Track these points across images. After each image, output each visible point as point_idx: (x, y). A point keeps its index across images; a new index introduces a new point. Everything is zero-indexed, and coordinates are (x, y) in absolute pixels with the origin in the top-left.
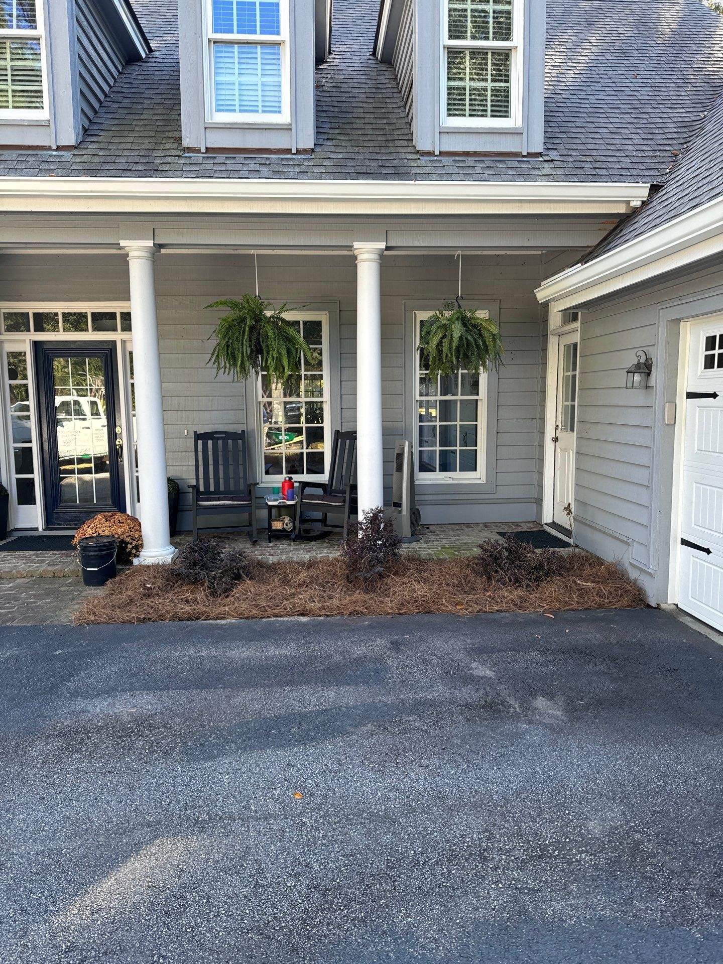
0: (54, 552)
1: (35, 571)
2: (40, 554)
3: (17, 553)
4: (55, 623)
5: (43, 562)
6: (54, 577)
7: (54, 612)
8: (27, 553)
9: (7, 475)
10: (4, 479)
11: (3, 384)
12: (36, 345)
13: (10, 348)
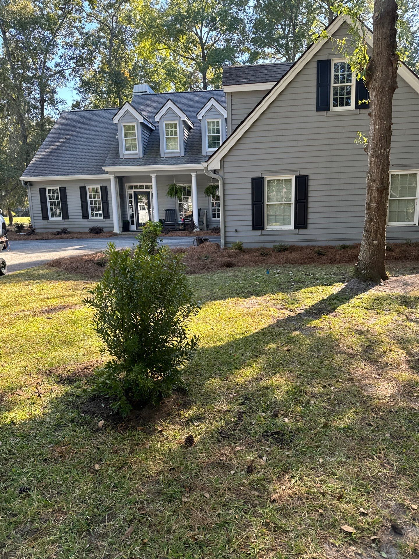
9: (129, 219)
10: (128, 220)
11: (128, 200)
12: (134, 192)
13: (129, 193)
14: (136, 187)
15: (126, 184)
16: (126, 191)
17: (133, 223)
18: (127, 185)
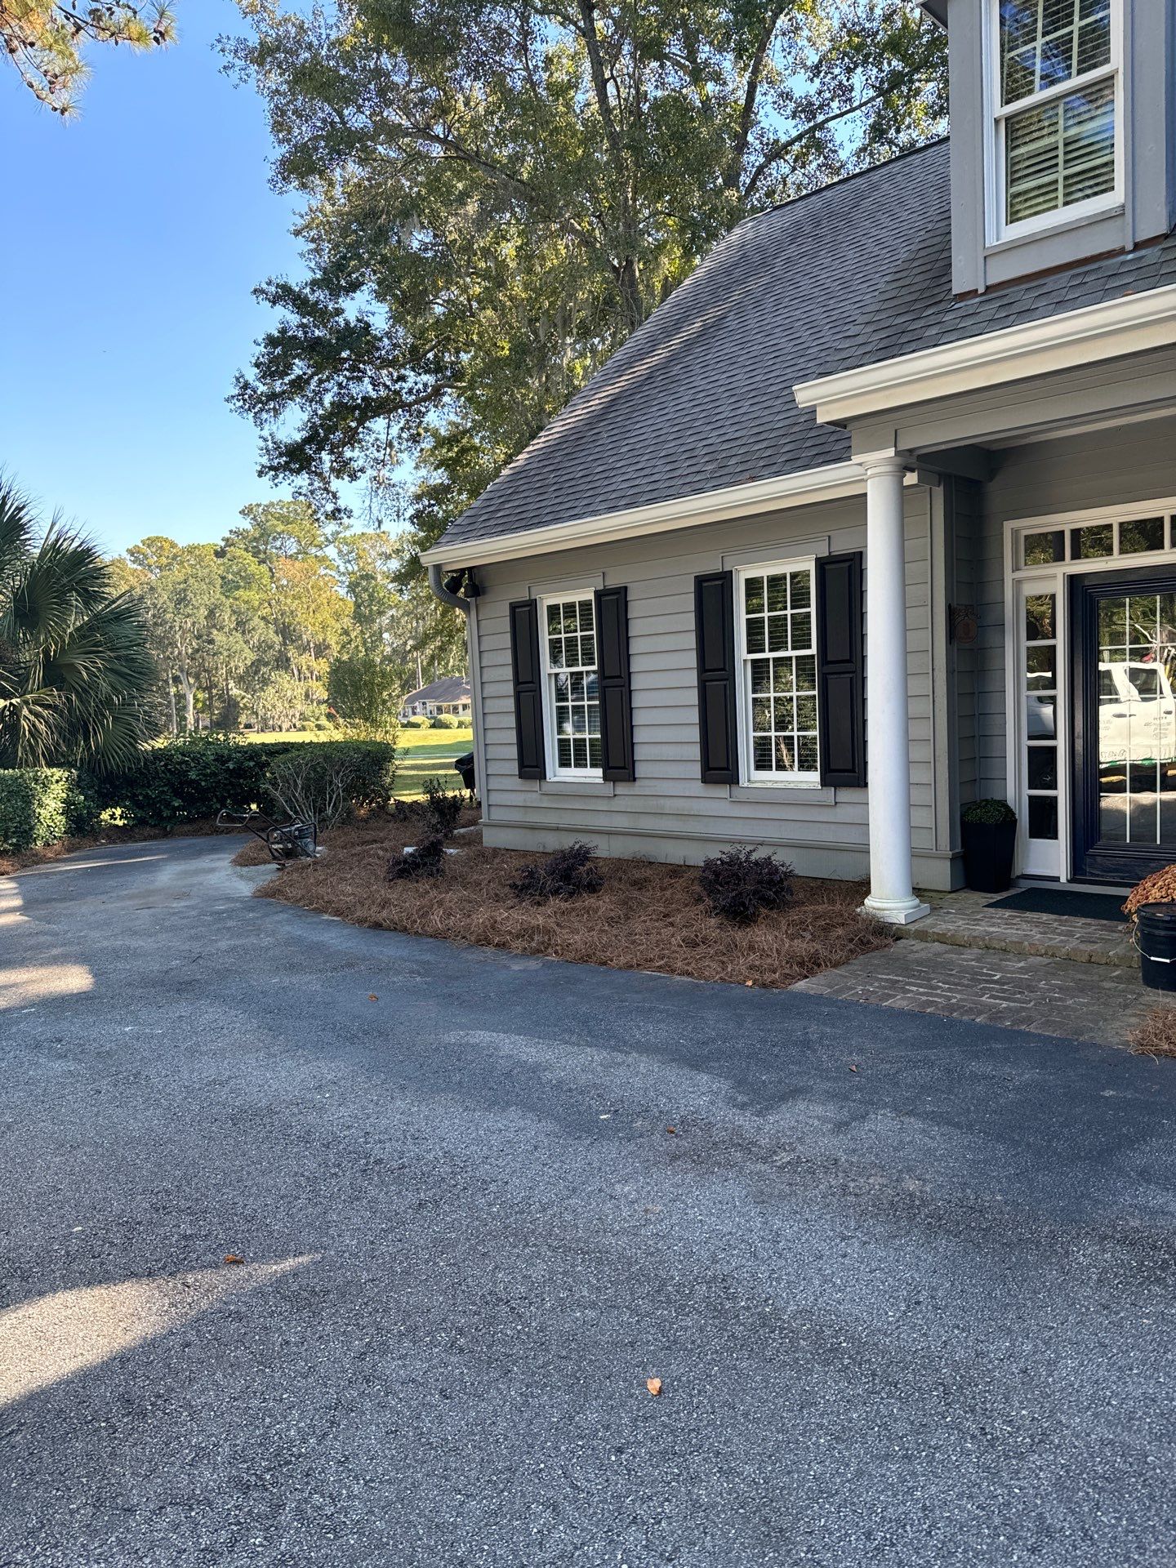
0: (1089, 920)
1: (1058, 948)
2: (1066, 921)
3: (1028, 914)
4: (1098, 1041)
5: (1070, 934)
6: (1089, 961)
7: (1096, 1022)
8: (1045, 917)
9: (1016, 790)
10: (1011, 796)
11: (1014, 648)
12: (1073, 581)
13: (1030, 590)
14: (1092, 541)
15: (1009, 526)
16: (1009, 576)
17: (1043, 821)
18: (1015, 529)
